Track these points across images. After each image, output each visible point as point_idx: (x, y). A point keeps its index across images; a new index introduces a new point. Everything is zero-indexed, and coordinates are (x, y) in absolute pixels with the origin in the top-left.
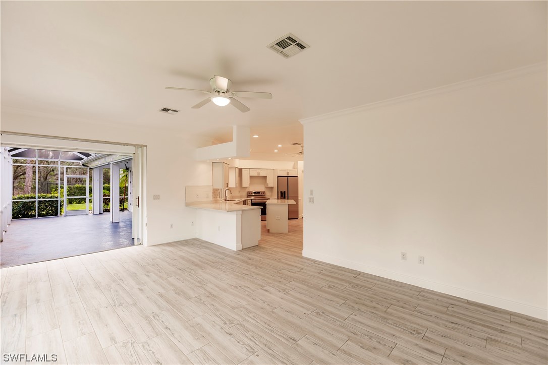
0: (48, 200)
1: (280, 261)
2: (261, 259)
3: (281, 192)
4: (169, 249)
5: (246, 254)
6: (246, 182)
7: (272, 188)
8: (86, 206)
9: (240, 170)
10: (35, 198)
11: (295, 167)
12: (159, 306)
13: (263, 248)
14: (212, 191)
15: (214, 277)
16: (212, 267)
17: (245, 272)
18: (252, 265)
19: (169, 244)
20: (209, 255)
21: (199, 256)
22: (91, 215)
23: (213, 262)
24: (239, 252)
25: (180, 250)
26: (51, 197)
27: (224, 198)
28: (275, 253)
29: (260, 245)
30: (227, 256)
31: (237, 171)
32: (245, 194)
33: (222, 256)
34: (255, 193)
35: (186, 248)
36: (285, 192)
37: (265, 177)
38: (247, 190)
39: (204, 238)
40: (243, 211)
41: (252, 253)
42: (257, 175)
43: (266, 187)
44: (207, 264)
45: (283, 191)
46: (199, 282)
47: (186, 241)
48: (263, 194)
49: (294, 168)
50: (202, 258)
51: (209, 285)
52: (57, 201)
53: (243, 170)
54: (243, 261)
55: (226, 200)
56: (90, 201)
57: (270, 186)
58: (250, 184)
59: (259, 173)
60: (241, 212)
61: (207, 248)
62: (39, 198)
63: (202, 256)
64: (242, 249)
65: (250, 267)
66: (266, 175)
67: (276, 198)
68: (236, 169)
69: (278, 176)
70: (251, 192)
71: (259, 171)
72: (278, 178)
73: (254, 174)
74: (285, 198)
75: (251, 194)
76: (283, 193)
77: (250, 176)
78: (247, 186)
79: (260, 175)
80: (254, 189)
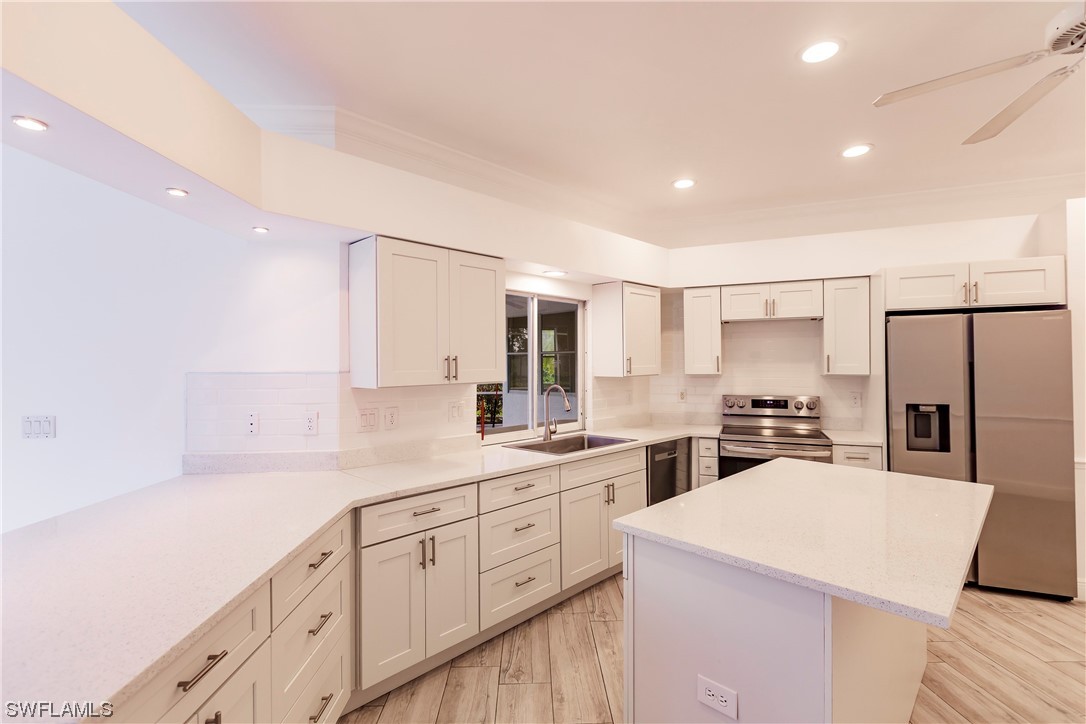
6: (702, 345)
7: (863, 380)
11: (1043, 241)
31: (655, 302)
32: (707, 405)
34: (757, 403)
36: (944, 410)
37: (815, 322)
38: (722, 389)
42: (761, 315)
43: (822, 377)
45: (928, 399)
48: (805, 412)
49: (1034, 247)
53: (685, 291)
57: (840, 369)
58: (726, 356)
59: (770, 305)
66: (818, 314)
67: (880, 439)
68: (628, 289)
69: (888, 314)
70: (737, 397)
71: (774, 292)
72: (887, 322)
73: (748, 308)
74: (944, 446)
75: (736, 410)
76: (927, 416)
77: (725, 323)
78: (710, 368)
79: (782, 312)
80: (748, 383)
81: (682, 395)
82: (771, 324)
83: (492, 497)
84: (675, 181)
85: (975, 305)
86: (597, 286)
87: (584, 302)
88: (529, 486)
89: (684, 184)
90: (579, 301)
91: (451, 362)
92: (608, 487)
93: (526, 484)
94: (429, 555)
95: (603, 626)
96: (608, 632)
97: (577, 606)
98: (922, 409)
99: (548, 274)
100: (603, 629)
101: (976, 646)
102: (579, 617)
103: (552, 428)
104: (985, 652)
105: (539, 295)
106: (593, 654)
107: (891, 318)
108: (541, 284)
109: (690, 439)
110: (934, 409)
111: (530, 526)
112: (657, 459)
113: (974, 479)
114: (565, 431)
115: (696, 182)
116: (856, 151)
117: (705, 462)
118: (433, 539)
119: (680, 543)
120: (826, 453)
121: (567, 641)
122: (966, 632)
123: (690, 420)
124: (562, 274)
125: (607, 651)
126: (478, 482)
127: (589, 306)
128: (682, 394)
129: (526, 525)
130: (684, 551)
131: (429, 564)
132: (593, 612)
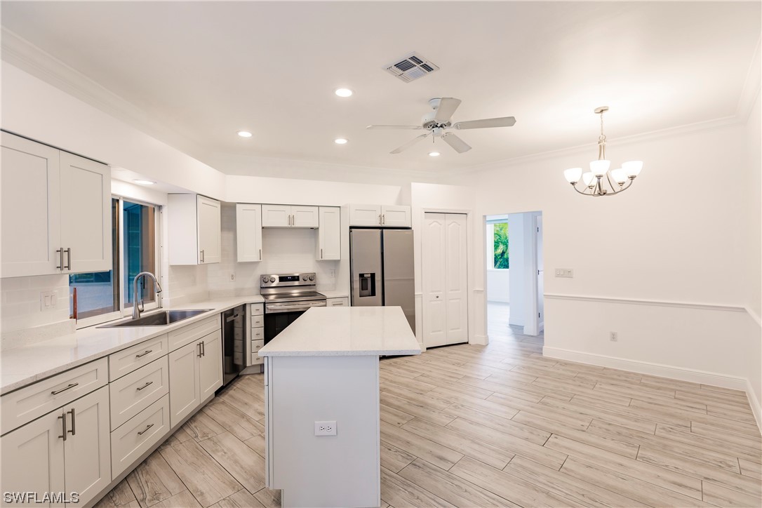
3: (361, 275)
6: (249, 244)
7: (336, 263)
9: (228, 212)
11: (404, 199)
31: (216, 211)
32: (252, 282)
34: (282, 279)
36: (373, 275)
37: (314, 230)
38: (260, 271)
42: (286, 225)
43: (318, 261)
45: (367, 271)
48: (308, 282)
49: (400, 201)
53: (238, 205)
57: (327, 257)
58: (266, 250)
59: (291, 219)
66: (315, 225)
67: (347, 293)
68: (201, 200)
69: (351, 228)
70: (269, 275)
71: (294, 211)
72: (351, 231)
73: (278, 219)
74: (373, 293)
75: (269, 284)
76: (366, 279)
77: (263, 228)
78: (255, 258)
79: (298, 223)
80: (277, 267)
82: (291, 230)
83: (121, 365)
84: (240, 131)
85: (383, 225)
86: (171, 195)
87: (160, 207)
88: (147, 352)
89: (245, 134)
90: (156, 205)
91: (64, 253)
92: (200, 345)
93: (144, 352)
94: (69, 427)
95: (208, 441)
96: (215, 443)
97: (181, 437)
98: (365, 276)
99: (137, 182)
100: (210, 443)
101: (391, 381)
102: (187, 443)
103: (140, 307)
104: (395, 382)
105: (124, 198)
106: (210, 459)
107: (353, 230)
108: (129, 188)
109: (244, 306)
110: (369, 275)
111: (148, 384)
112: (228, 321)
113: (383, 305)
114: (150, 308)
115: (253, 135)
116: (341, 141)
117: (255, 319)
118: (72, 412)
119: (305, 352)
120: (324, 303)
121: (186, 461)
122: (387, 377)
123: (238, 293)
124: (152, 183)
125: (220, 454)
126: (108, 355)
127: (165, 210)
128: (232, 276)
129: (145, 385)
130: (308, 356)
131: (69, 435)
132: (197, 437)
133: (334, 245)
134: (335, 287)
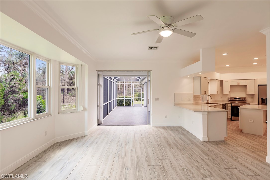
0: (128, 99)
1: (236, 159)
2: (219, 153)
3: (262, 99)
4: (162, 130)
5: (210, 146)
6: (227, 90)
7: (253, 95)
8: (141, 102)
9: (221, 82)
10: (124, 98)
12: (132, 163)
13: (227, 144)
14: (193, 97)
15: (174, 156)
16: (178, 148)
17: (199, 160)
18: (208, 155)
19: (164, 128)
20: (182, 140)
21: (175, 139)
22: (143, 107)
23: (180, 146)
24: (204, 143)
25: (167, 133)
26: (129, 98)
27: (206, 102)
28: (236, 151)
29: (226, 141)
30: (193, 143)
31: (218, 83)
32: (226, 99)
33: (189, 142)
34: (235, 99)
35: (171, 132)
37: (246, 86)
39: (186, 127)
40: (208, 112)
41: (215, 146)
42: (237, 84)
43: (247, 94)
44: (176, 145)
46: (162, 157)
47: (174, 127)
48: (243, 100)
50: (176, 140)
51: (167, 161)
52: (131, 99)
53: (224, 81)
54: (203, 151)
55: (207, 103)
56: (143, 100)
57: (250, 93)
58: (231, 91)
59: (239, 83)
60: (206, 113)
61: (184, 135)
62: (125, 98)
63: (177, 140)
64: (208, 141)
65: (205, 157)
67: (257, 103)
68: (217, 81)
69: (258, 85)
70: (231, 98)
71: (239, 81)
73: (235, 84)
74: (266, 104)
75: (231, 100)
77: (230, 86)
78: (228, 93)
79: (240, 84)
80: (233, 95)
81: (221, 97)
82: (238, 86)
84: (226, 65)
86: (211, 80)
109: (226, 104)
110: (265, 99)
117: (229, 107)
123: (223, 101)
127: (209, 83)
133: (253, 90)
134: (253, 102)
